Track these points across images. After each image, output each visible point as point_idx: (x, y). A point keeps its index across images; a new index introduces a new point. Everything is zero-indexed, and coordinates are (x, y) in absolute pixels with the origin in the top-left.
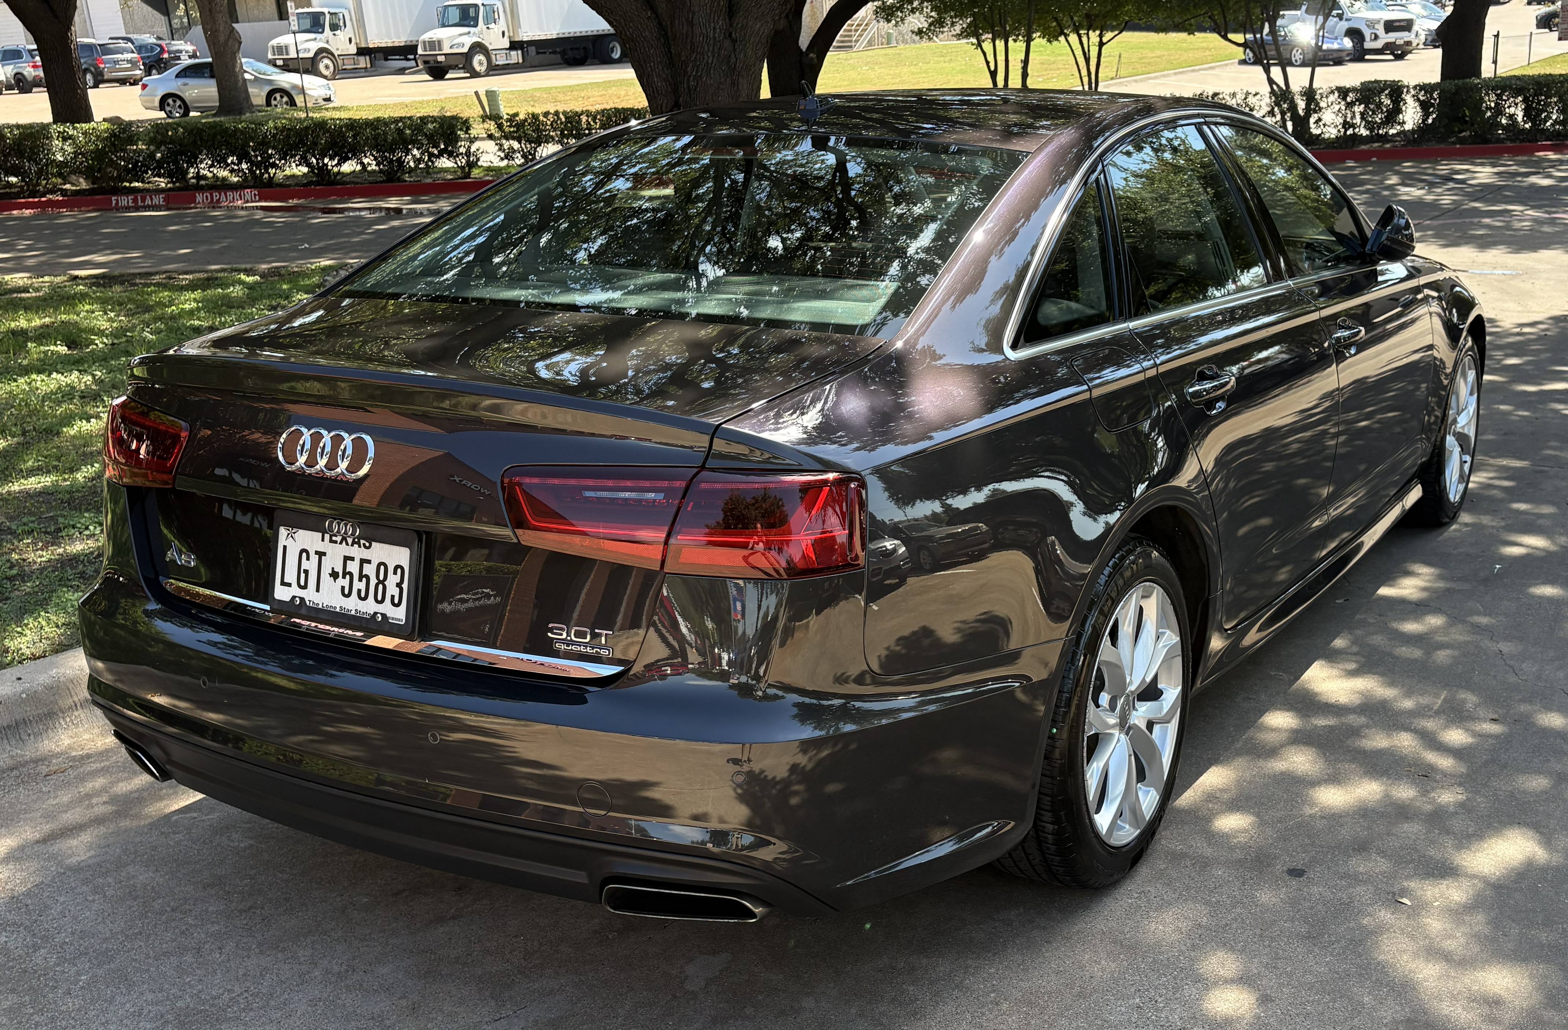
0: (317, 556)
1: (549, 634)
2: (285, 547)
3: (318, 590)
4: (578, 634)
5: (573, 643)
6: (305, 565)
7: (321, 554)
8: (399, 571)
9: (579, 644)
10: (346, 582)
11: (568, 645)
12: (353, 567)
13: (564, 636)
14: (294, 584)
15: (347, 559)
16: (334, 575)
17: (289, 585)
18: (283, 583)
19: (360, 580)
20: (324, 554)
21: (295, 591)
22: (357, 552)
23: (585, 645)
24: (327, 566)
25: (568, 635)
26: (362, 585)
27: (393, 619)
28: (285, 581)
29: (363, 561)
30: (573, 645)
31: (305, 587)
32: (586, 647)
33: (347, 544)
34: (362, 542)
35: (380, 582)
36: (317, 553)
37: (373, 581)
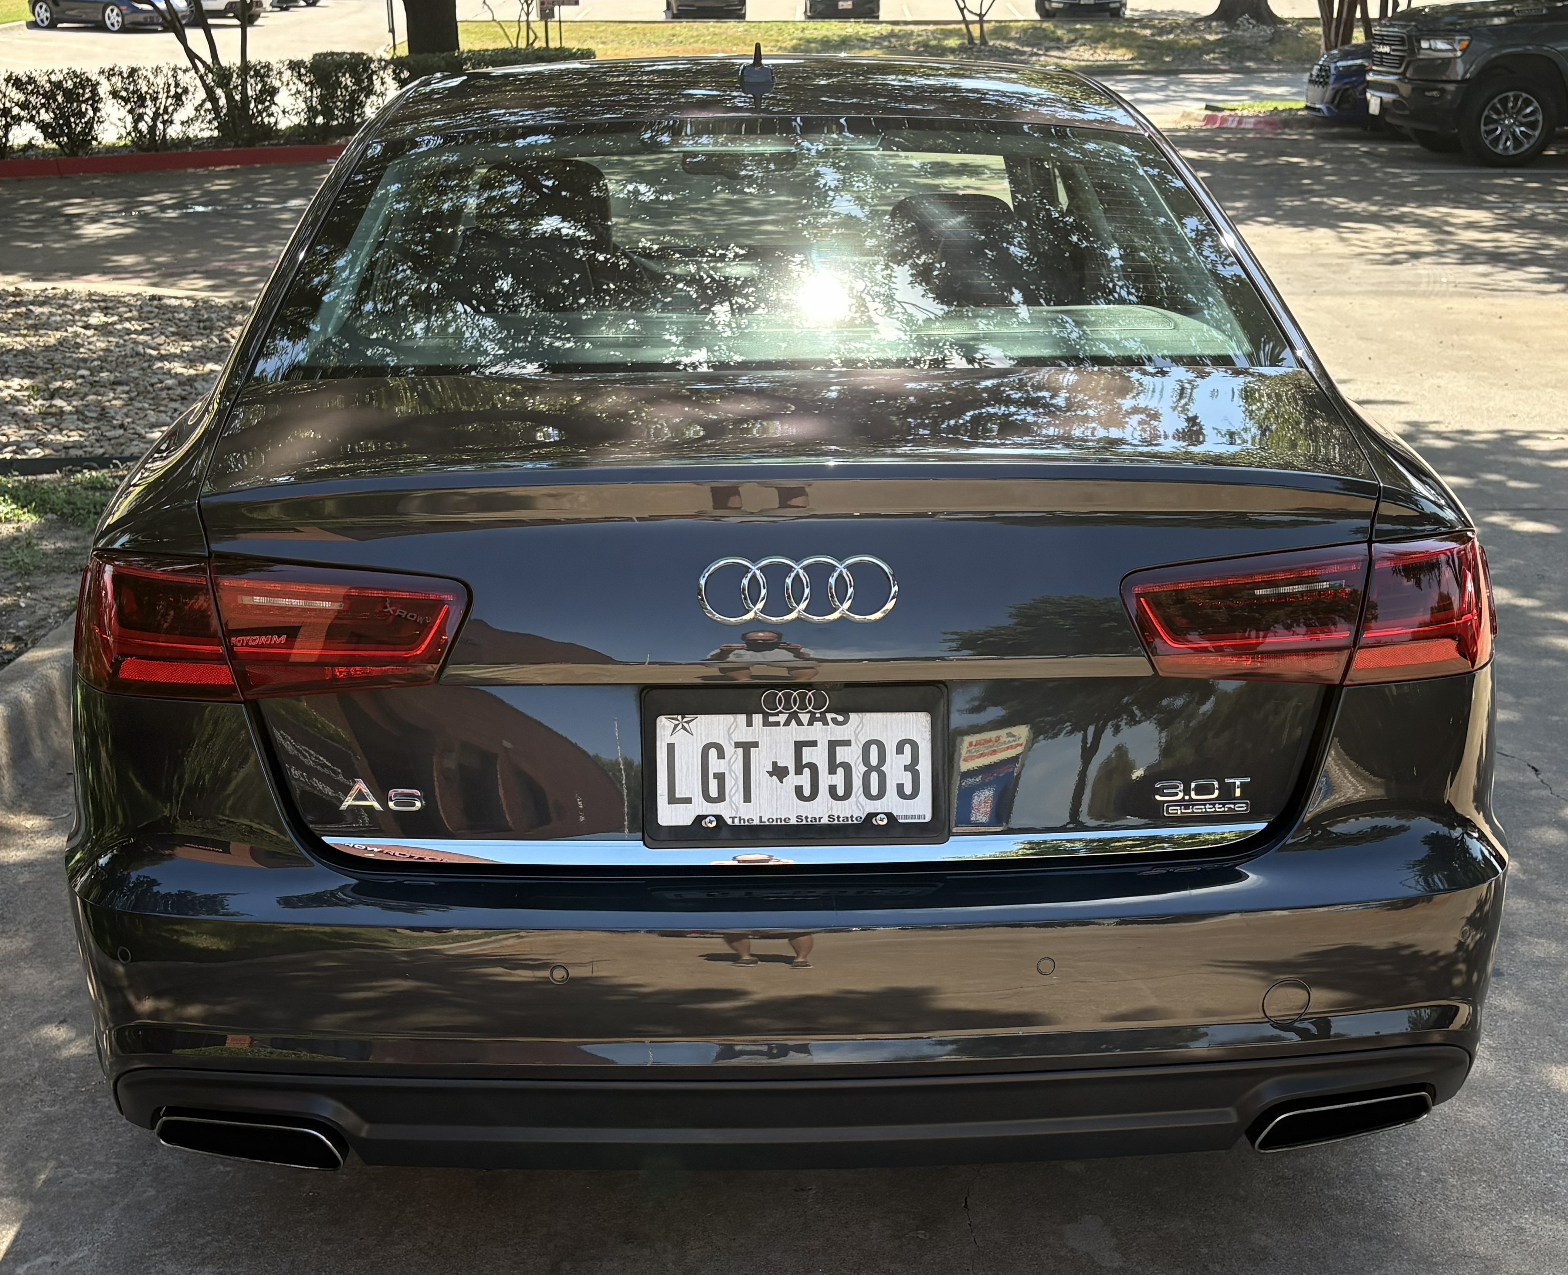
0: (740, 751)
1: (1158, 798)
2: (671, 748)
3: (747, 798)
4: (1200, 790)
5: (1192, 803)
6: (715, 765)
7: (747, 747)
8: (907, 748)
9: (1204, 802)
10: (805, 780)
11: (1187, 807)
12: (817, 756)
13: (1181, 795)
14: (698, 798)
15: (799, 746)
16: (779, 772)
17: (688, 801)
18: (673, 799)
19: (832, 771)
20: (755, 745)
21: (700, 807)
22: (821, 733)
23: (1213, 802)
24: (761, 762)
25: (1187, 791)
26: (839, 779)
27: (906, 817)
28: (678, 795)
29: (833, 745)
30: (1193, 805)
31: (721, 798)
32: (1214, 805)
33: (800, 723)
34: (829, 716)
35: (870, 769)
36: (738, 745)
37: (859, 770)
